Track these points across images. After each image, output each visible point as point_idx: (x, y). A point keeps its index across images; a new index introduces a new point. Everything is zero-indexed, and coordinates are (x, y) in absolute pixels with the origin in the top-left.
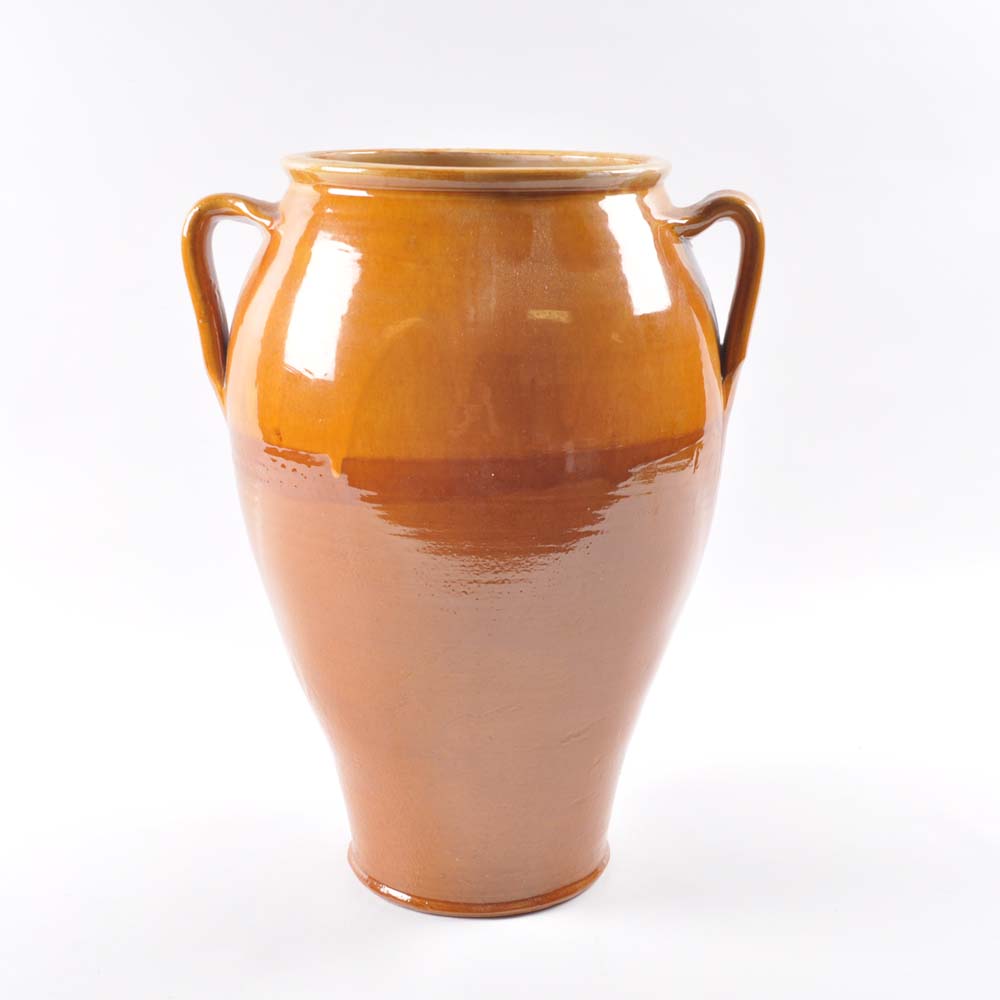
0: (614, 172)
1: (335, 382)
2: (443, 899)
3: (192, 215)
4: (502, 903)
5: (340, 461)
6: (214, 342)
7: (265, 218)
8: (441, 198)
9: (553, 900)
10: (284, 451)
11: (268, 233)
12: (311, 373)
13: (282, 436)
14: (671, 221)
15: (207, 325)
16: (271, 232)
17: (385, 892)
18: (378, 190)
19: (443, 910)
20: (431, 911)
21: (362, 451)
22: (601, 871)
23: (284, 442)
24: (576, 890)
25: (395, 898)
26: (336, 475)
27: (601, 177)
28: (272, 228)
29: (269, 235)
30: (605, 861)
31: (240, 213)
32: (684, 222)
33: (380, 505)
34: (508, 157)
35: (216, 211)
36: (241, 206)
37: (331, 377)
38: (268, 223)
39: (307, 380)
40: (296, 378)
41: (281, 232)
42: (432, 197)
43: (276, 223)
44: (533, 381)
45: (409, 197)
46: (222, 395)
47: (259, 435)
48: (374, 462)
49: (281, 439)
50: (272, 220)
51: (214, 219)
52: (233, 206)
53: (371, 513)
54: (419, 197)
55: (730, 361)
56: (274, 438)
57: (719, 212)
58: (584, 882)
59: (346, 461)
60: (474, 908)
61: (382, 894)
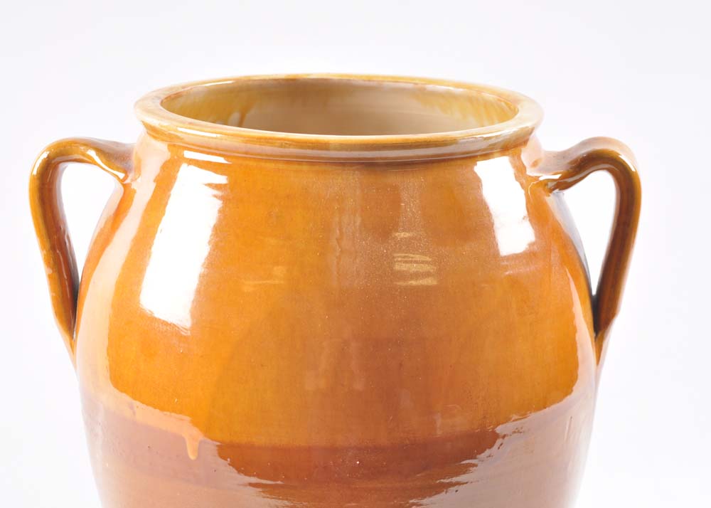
0: (485, 136)
3: (40, 161)
6: (63, 293)
7: (118, 169)
8: (305, 168)
11: (121, 186)
14: (544, 177)
15: (56, 275)
16: (126, 186)
18: (237, 158)
23: (138, 417)
27: (473, 142)
28: (128, 181)
29: (123, 189)
31: (91, 161)
32: (557, 177)
34: (371, 84)
35: (65, 158)
36: (92, 153)
38: (122, 175)
41: (134, 186)
42: (296, 167)
43: (131, 176)
45: (271, 166)
46: (72, 346)
50: (126, 171)
51: (62, 166)
52: (84, 155)
54: (281, 166)
55: (603, 316)
57: (593, 166)
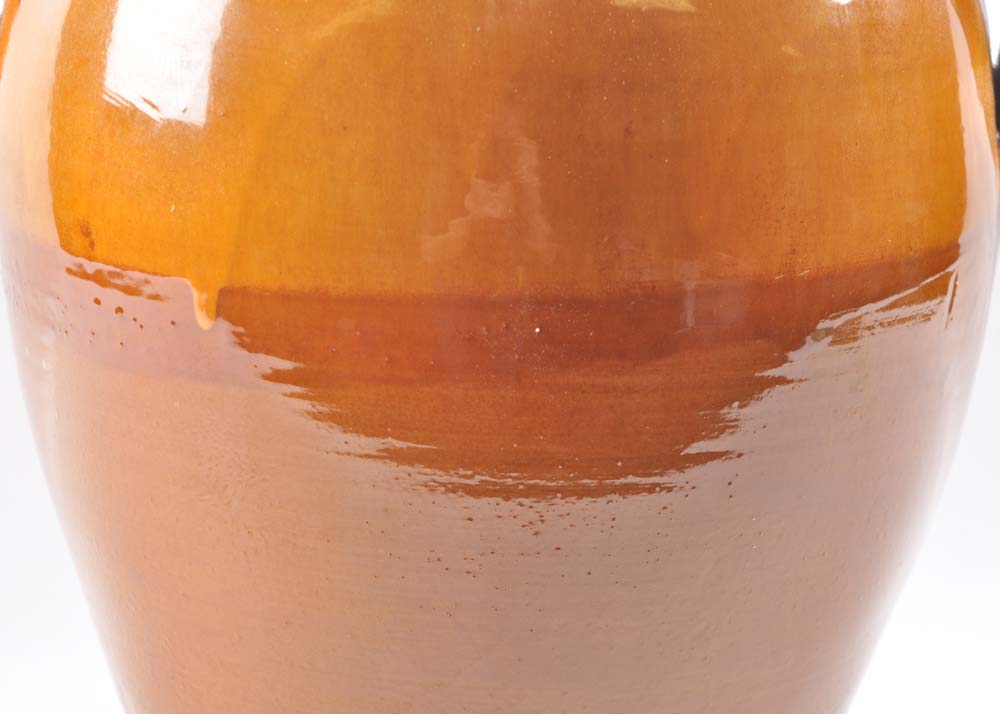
1: (206, 126)
5: (215, 295)
10: (99, 272)
12: (154, 106)
13: (93, 237)
21: (260, 274)
23: (99, 250)
26: (204, 322)
33: (297, 389)
37: (198, 116)
39: (147, 121)
40: (126, 117)
44: (628, 131)
47: (52, 237)
48: (285, 297)
49: (92, 244)
53: (288, 406)
56: (79, 242)
59: (225, 293)
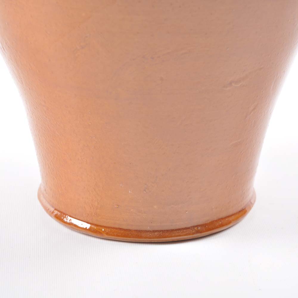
2: (117, 226)
4: (168, 231)
9: (210, 230)
17: (68, 221)
19: (118, 236)
20: (106, 236)
22: (250, 208)
24: (230, 222)
25: (75, 226)
30: (252, 201)
58: (237, 216)
60: (143, 235)
61: (66, 223)
